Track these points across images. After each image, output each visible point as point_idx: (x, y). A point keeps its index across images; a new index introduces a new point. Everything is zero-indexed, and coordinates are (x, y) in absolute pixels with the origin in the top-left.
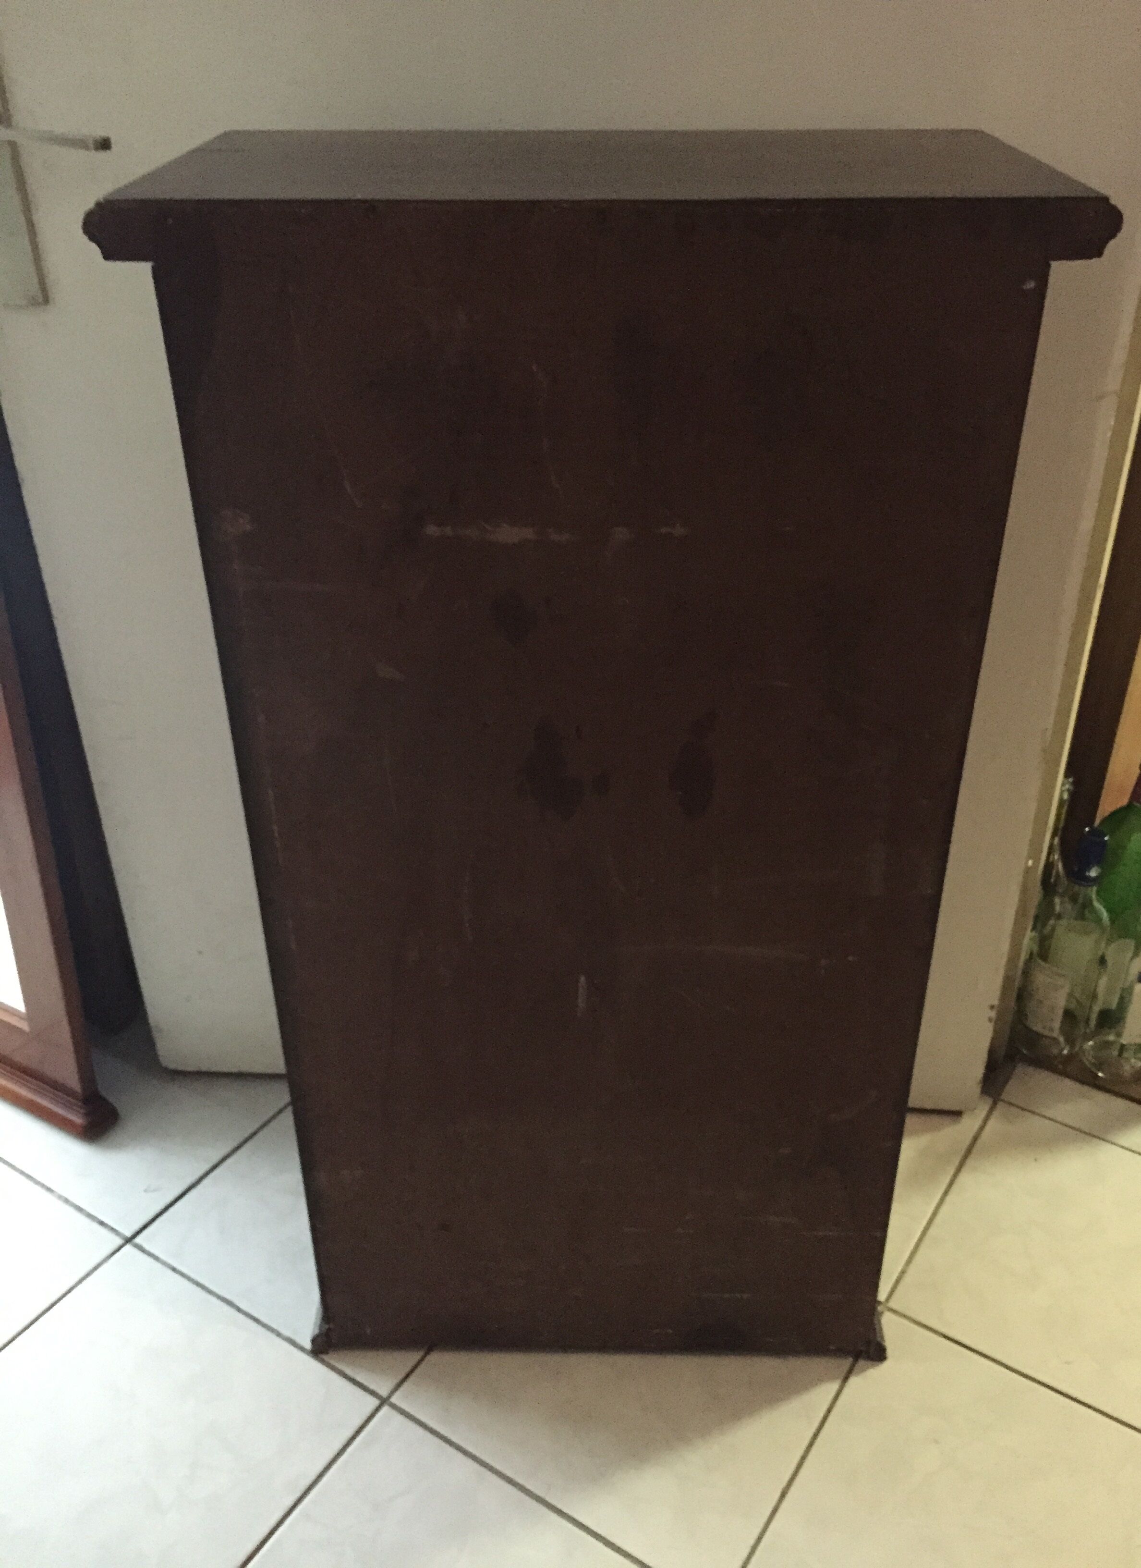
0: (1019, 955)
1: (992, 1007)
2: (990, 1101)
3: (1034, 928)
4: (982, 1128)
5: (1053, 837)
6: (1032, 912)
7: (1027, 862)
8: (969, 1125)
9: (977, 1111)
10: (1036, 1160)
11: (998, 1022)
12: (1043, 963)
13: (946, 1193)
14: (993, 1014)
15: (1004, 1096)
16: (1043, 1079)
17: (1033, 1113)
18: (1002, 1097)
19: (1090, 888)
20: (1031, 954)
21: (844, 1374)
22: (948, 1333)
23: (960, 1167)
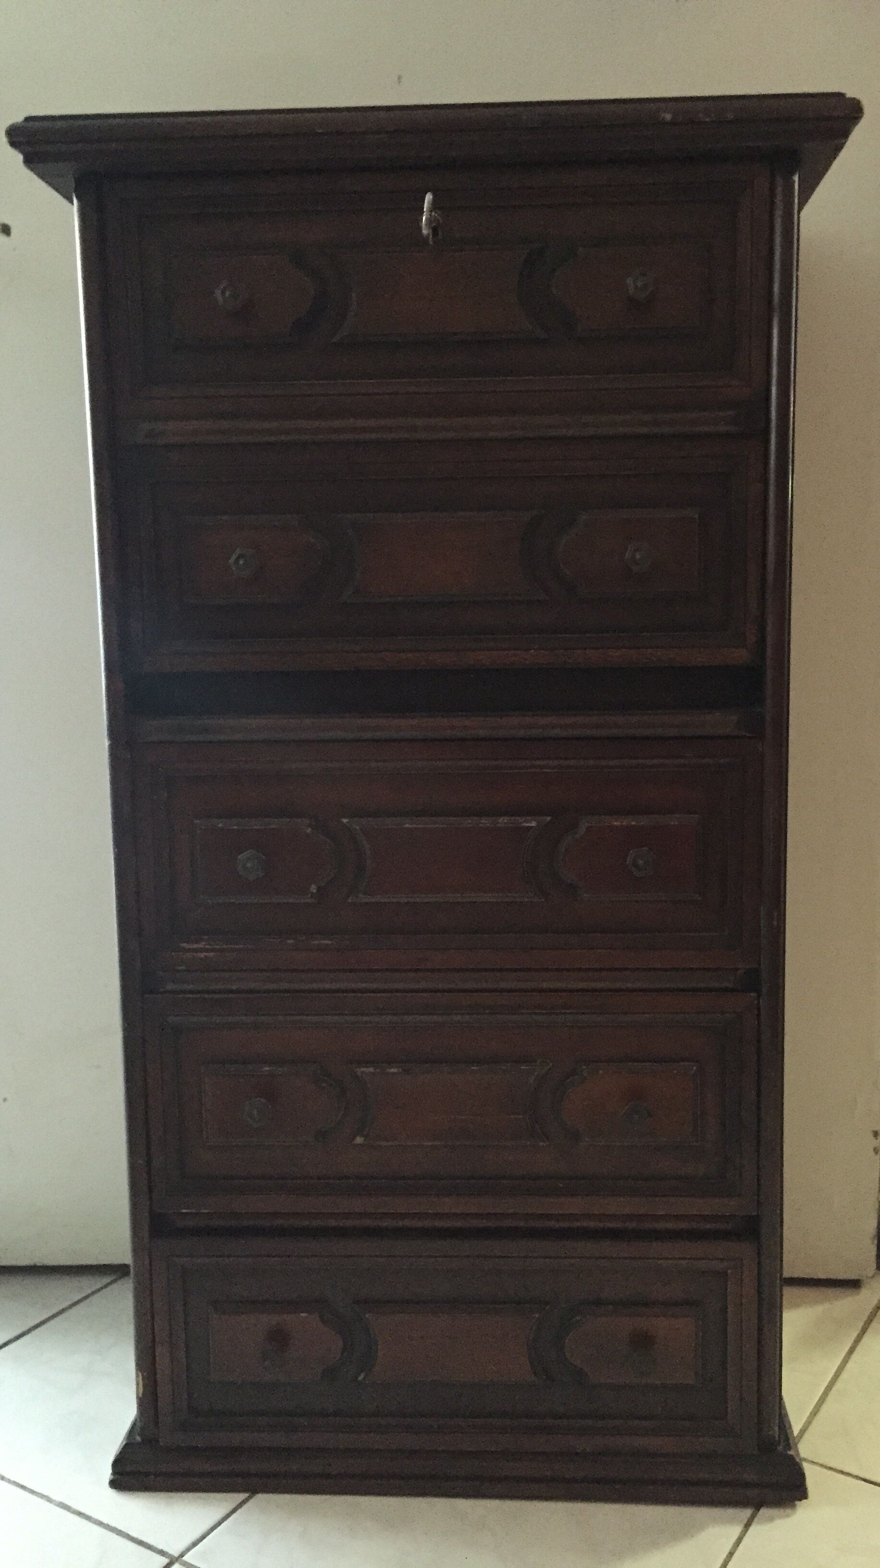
8: (868, 1297)
9: (876, 1281)
21: (745, 1521)
22: (868, 1477)
23: (864, 1331)
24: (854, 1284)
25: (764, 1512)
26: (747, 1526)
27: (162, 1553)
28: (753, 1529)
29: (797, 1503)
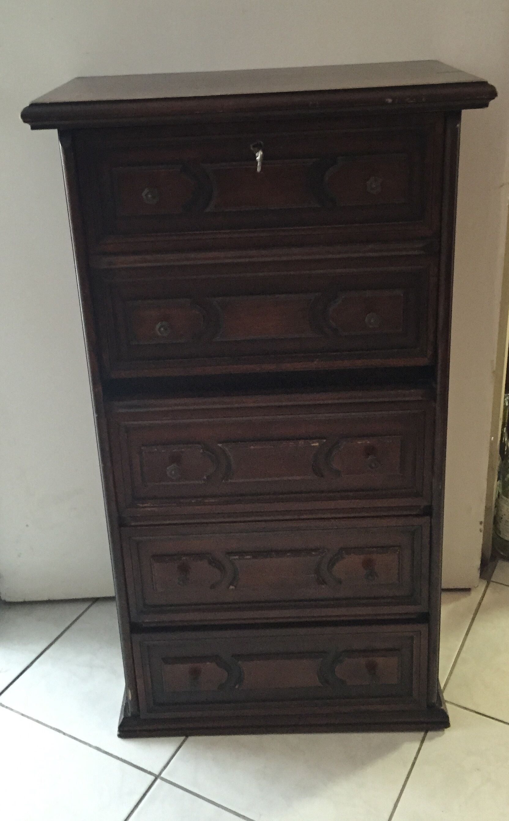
0: (492, 494)
1: (481, 523)
2: (485, 583)
3: (499, 479)
4: (483, 597)
5: (503, 428)
6: (497, 469)
7: (491, 439)
8: (475, 596)
9: (479, 588)
11: (485, 532)
12: (505, 498)
13: (467, 634)
14: (482, 527)
18: (491, 580)
20: (499, 493)
21: (421, 739)
22: (477, 710)
23: (473, 619)
24: (467, 590)
25: (430, 734)
26: (422, 742)
27: (150, 773)
28: (426, 744)
29: (445, 729)
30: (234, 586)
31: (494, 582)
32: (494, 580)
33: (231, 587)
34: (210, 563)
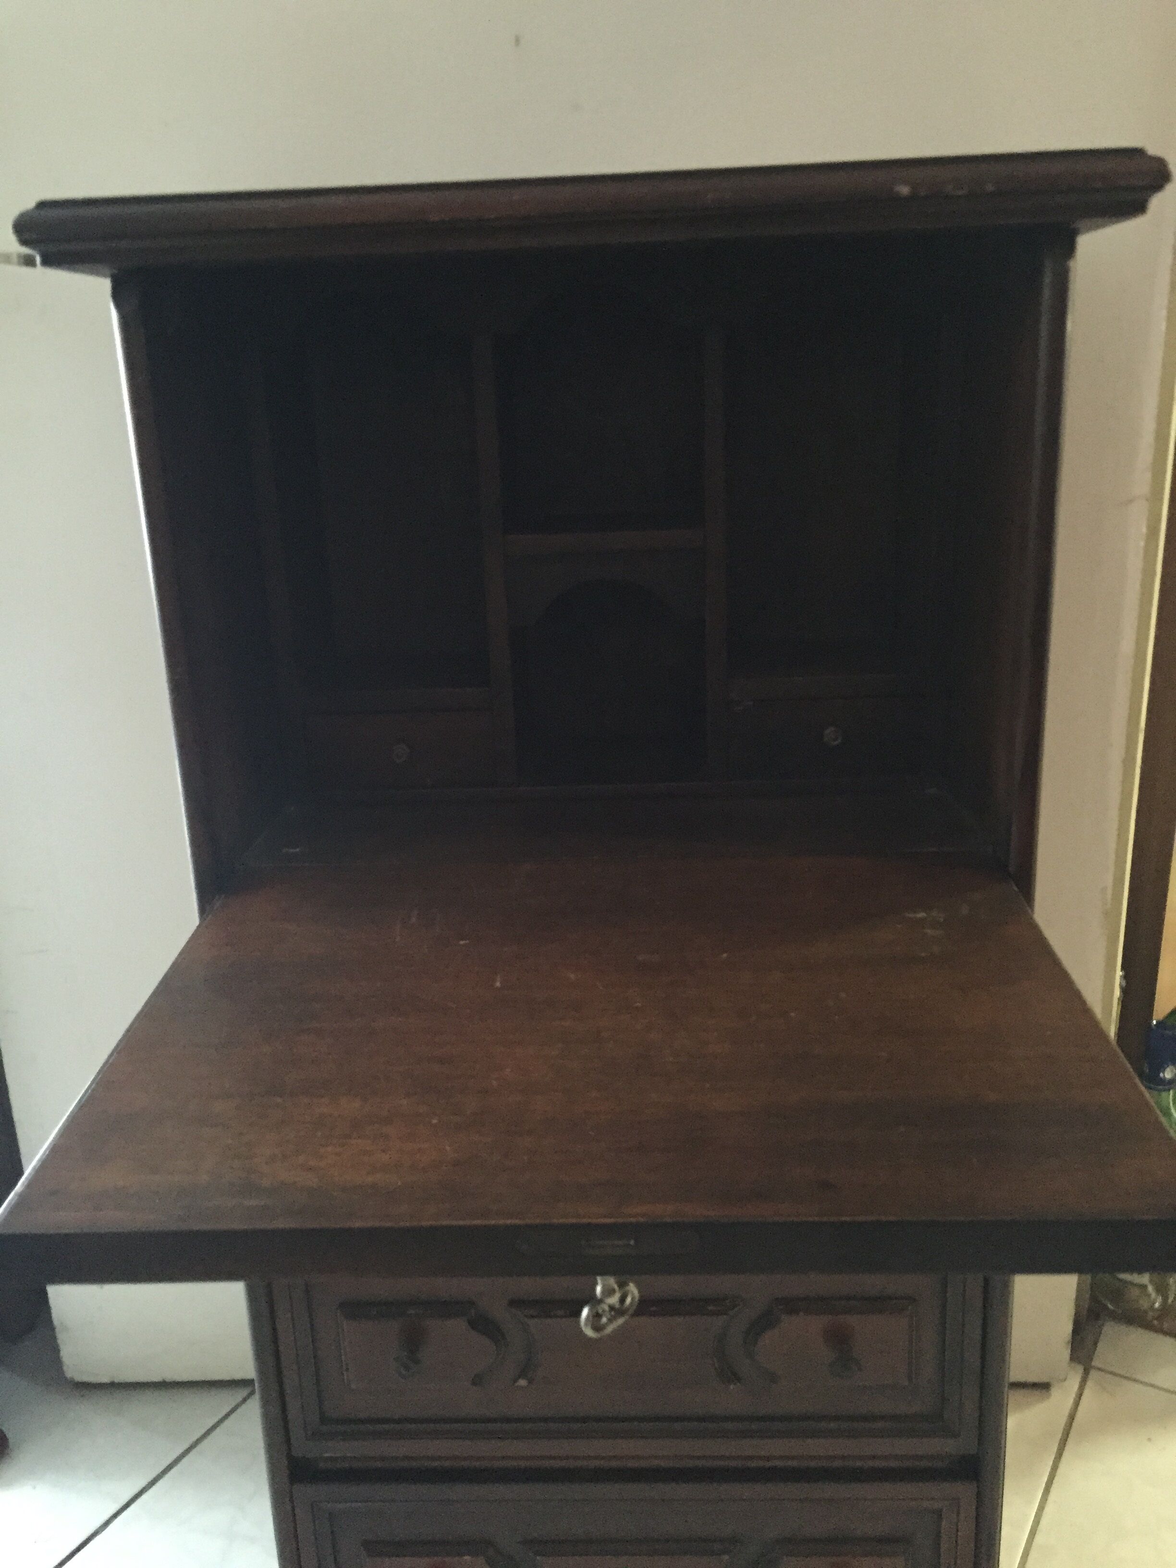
2: (1079, 1371)
4: (1077, 1403)
8: (1062, 1400)
9: (1066, 1383)
10: (1149, 1440)
15: (1096, 1363)
16: (1136, 1337)
17: (1135, 1380)
18: (1093, 1364)
19: (1164, 1094)
24: (1042, 1387)
30: (527, 1379)
31: (1099, 1369)
32: (1100, 1366)
33: (522, 1382)
34: (473, 1324)
